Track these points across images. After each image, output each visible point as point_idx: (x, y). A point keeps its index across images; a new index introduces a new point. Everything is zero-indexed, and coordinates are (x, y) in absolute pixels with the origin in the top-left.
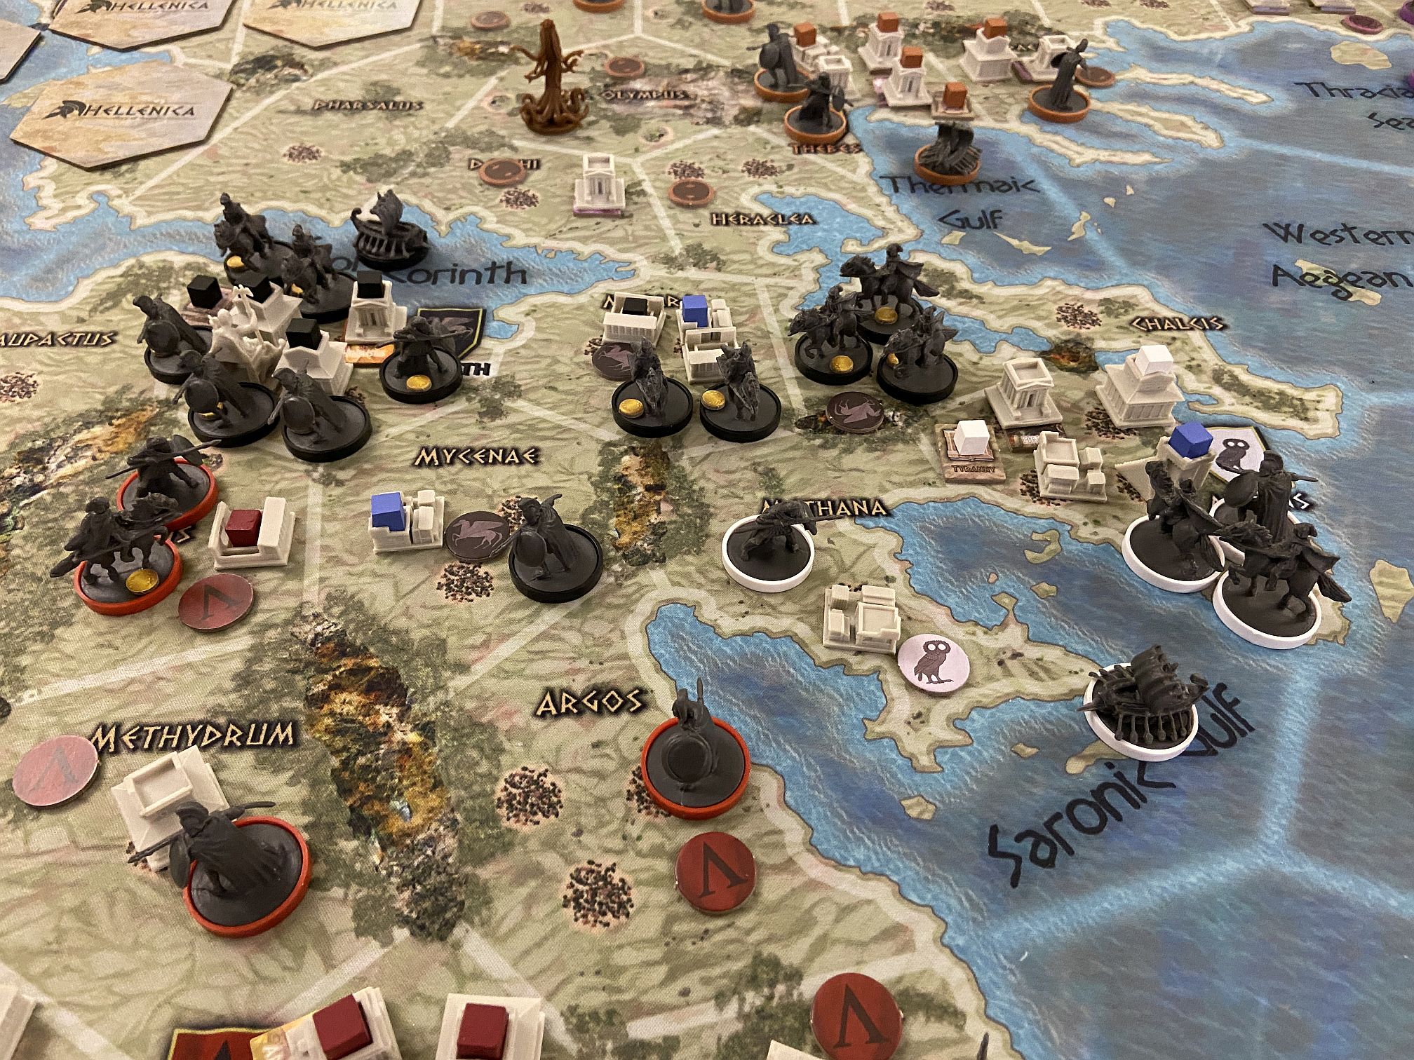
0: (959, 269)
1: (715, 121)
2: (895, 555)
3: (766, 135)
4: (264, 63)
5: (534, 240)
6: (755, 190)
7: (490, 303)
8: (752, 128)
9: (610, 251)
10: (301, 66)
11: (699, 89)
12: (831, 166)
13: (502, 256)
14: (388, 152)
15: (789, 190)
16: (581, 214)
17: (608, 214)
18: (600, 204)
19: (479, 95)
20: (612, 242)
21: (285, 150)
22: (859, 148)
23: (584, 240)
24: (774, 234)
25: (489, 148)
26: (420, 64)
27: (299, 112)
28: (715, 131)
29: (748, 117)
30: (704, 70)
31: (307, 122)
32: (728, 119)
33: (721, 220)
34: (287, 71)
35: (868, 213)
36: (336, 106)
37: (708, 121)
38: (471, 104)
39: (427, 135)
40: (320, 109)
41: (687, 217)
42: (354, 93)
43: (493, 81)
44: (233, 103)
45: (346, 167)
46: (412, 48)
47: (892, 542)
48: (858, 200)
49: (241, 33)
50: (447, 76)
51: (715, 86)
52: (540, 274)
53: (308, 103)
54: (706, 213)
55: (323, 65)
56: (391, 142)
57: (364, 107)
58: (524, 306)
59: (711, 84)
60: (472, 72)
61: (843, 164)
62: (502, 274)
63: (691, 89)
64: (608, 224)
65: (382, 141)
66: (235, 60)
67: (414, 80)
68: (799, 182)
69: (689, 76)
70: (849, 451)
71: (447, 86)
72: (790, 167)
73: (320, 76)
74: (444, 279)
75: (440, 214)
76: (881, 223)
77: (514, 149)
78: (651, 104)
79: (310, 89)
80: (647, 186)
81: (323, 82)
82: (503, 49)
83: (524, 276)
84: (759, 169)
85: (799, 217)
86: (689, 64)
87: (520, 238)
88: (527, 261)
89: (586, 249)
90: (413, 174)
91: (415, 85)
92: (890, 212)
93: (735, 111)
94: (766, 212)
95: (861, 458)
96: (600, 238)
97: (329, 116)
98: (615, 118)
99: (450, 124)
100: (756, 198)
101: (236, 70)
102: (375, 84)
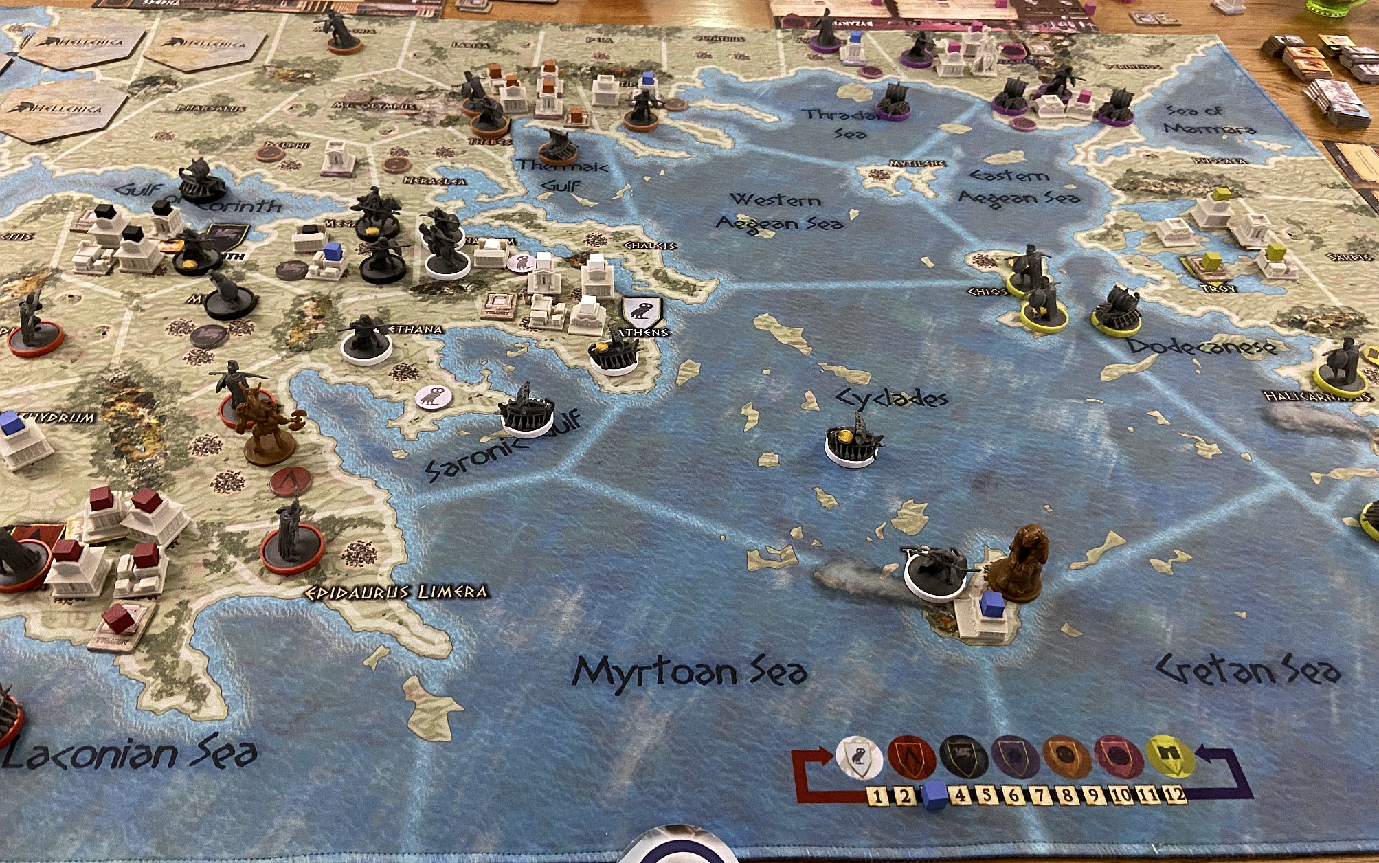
0: (541, 213)
1: (427, 124)
2: (438, 352)
3: (457, 133)
4: (152, 81)
5: (290, 189)
6: (438, 164)
7: (253, 222)
8: (450, 128)
9: (336, 196)
10: (174, 83)
11: (424, 105)
12: (489, 152)
13: (269, 197)
14: (217, 137)
15: (457, 165)
16: (324, 175)
17: (341, 175)
18: (336, 169)
19: (283, 104)
20: (338, 191)
21: (153, 134)
22: (511, 142)
23: (322, 190)
24: (439, 189)
25: (280, 135)
26: (251, 83)
27: (167, 112)
28: (426, 129)
29: (451, 121)
30: (432, 92)
31: (171, 117)
32: (436, 122)
33: (410, 181)
34: (166, 86)
35: (500, 180)
36: (191, 109)
37: (424, 124)
38: (278, 108)
39: (243, 126)
40: (180, 110)
41: (391, 178)
42: (204, 101)
43: (295, 95)
44: (127, 105)
45: (188, 145)
46: (249, 73)
47: (440, 345)
48: (497, 173)
49: (142, 60)
50: (266, 91)
51: (436, 104)
52: (290, 207)
53: (173, 106)
54: (401, 176)
55: (189, 83)
56: (219, 131)
57: (209, 109)
58: (274, 225)
59: (433, 101)
60: (283, 89)
61: (496, 151)
62: (267, 206)
63: (419, 103)
64: (340, 180)
65: (215, 130)
66: (134, 78)
67: (245, 93)
68: (466, 161)
69: (421, 96)
70: (435, 303)
71: (265, 97)
72: (464, 152)
73: (186, 90)
74: (231, 209)
75: (240, 174)
76: (505, 185)
77: (295, 136)
78: (392, 111)
79: (178, 98)
80: (371, 161)
81: (186, 94)
82: (307, 75)
83: (279, 208)
84: (444, 153)
85: (458, 180)
86: (423, 88)
87: (284, 187)
88: (282, 200)
89: (321, 195)
90: (229, 150)
91: (244, 96)
92: (514, 180)
93: (442, 118)
94: (438, 177)
95: (441, 306)
96: (332, 189)
97: (185, 114)
98: (366, 119)
99: (260, 121)
100: (436, 170)
101: (133, 85)
102: (219, 95)
